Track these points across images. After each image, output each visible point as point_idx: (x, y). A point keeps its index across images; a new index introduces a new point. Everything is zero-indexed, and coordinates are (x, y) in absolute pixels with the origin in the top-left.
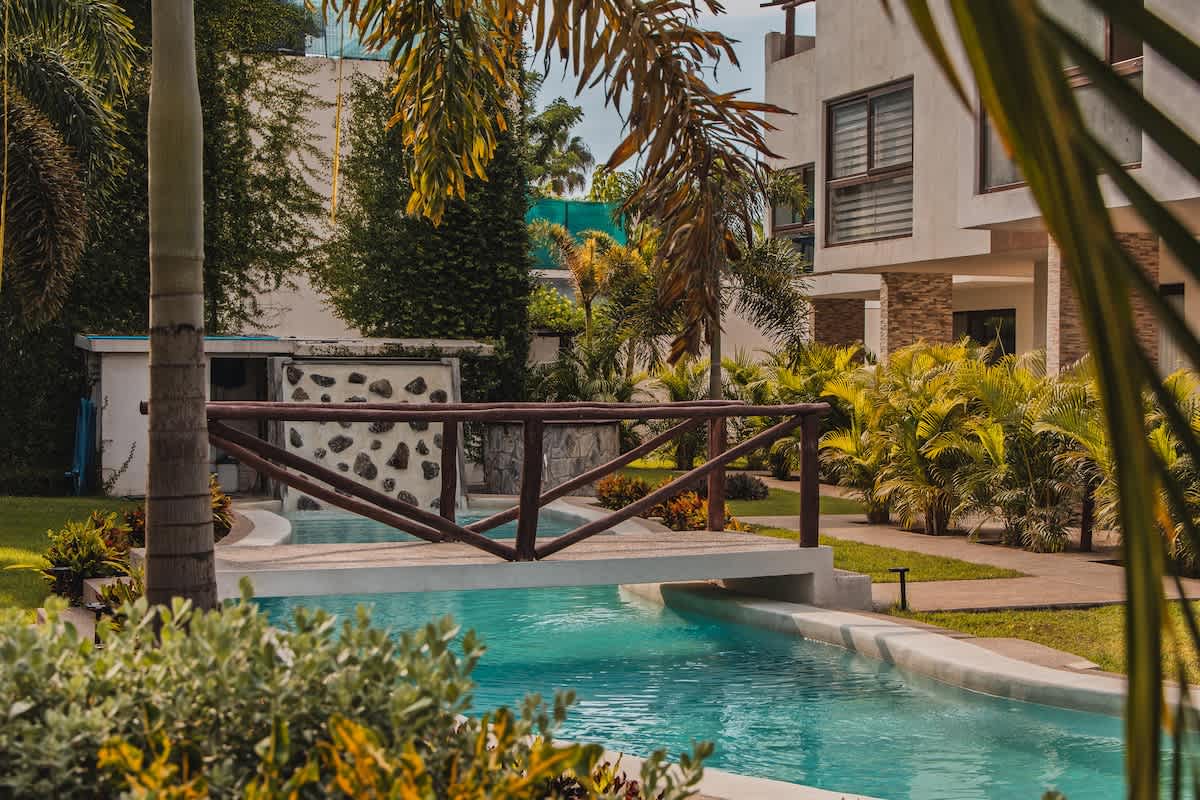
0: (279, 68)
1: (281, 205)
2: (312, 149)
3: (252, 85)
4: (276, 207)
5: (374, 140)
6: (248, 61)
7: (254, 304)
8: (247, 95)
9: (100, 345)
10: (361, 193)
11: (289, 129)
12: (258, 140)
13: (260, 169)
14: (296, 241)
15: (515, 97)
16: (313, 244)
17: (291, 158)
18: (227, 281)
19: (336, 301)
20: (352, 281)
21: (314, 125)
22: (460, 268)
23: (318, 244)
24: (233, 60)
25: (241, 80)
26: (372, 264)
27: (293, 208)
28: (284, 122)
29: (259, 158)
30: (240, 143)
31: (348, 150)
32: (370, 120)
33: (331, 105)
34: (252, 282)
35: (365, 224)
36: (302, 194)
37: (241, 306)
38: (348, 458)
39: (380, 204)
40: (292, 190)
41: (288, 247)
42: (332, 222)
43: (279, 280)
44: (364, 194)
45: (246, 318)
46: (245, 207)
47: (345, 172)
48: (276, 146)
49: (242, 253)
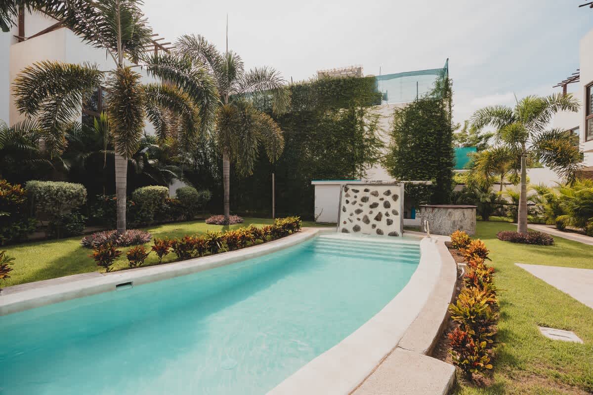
0: (372, 109)
1: (373, 146)
2: (381, 129)
3: (365, 115)
4: (371, 146)
5: (400, 125)
6: (364, 108)
7: (365, 173)
8: (364, 117)
9: (313, 183)
11: (375, 125)
12: (366, 129)
13: (367, 137)
14: (377, 155)
15: (448, 106)
16: (382, 155)
17: (376, 133)
18: (357, 166)
19: (388, 171)
20: (394, 165)
21: (382, 123)
22: (427, 160)
23: (384, 155)
24: (359, 108)
25: (362, 114)
26: (399, 160)
27: (378, 146)
28: (374, 123)
29: (367, 134)
30: (361, 130)
31: (392, 129)
33: (387, 117)
34: (364, 167)
35: (397, 149)
36: (378, 142)
37: (361, 173)
38: (361, 216)
39: (402, 143)
40: (376, 142)
41: (375, 157)
42: (387, 149)
43: (372, 166)
44: (397, 140)
45: (362, 176)
46: (363, 147)
47: (392, 135)
48: (371, 130)
49: (362, 159)
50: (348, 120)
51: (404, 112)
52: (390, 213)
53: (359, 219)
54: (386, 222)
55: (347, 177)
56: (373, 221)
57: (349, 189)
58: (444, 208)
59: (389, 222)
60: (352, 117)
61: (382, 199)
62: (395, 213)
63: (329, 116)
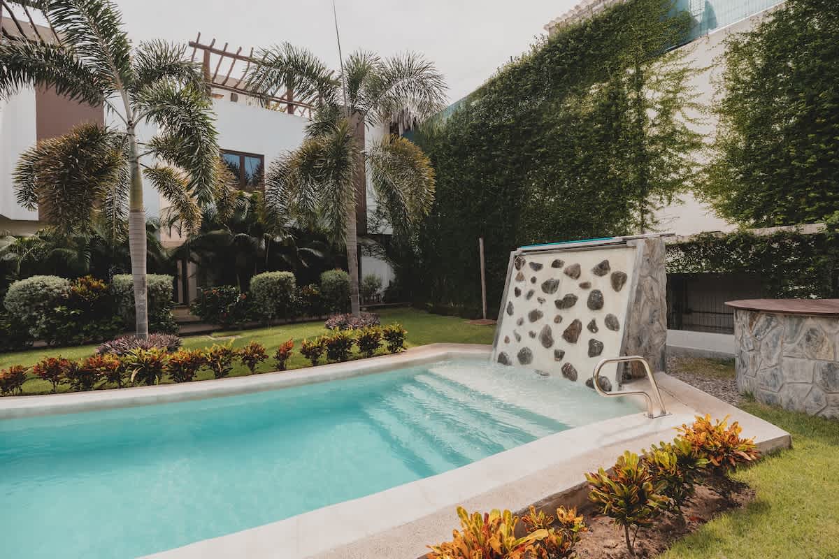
0: (665, 62)
1: (670, 150)
3: (647, 82)
4: (666, 153)
5: (748, 78)
6: (643, 68)
7: (653, 218)
8: (645, 89)
10: (736, 123)
11: (675, 98)
12: (651, 114)
13: (654, 132)
14: (682, 171)
16: (695, 170)
17: (677, 117)
18: (632, 206)
19: (716, 206)
20: (731, 189)
21: (694, 88)
23: (700, 168)
24: (631, 71)
25: (638, 81)
26: (748, 174)
27: (679, 150)
28: (671, 95)
29: (654, 125)
30: (639, 121)
31: (724, 95)
32: (744, 64)
33: (706, 69)
34: (651, 204)
35: (741, 145)
36: (685, 139)
37: (643, 220)
38: (538, 327)
39: (755, 126)
40: (678, 138)
41: (675, 176)
42: (710, 151)
43: (670, 200)
44: (739, 124)
45: (647, 227)
46: (644, 158)
47: (720, 112)
48: (665, 114)
49: (643, 186)
50: (609, 106)
51: (759, 40)
52: (601, 324)
53: (532, 335)
54: (587, 347)
55: (611, 232)
56: (560, 343)
57: (524, 262)
58: (788, 315)
59: (595, 349)
60: (615, 97)
61: (585, 286)
62: (612, 323)
63: (569, 108)
